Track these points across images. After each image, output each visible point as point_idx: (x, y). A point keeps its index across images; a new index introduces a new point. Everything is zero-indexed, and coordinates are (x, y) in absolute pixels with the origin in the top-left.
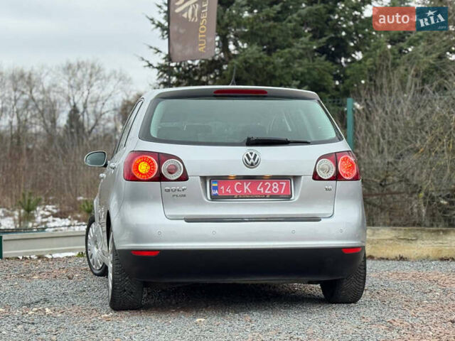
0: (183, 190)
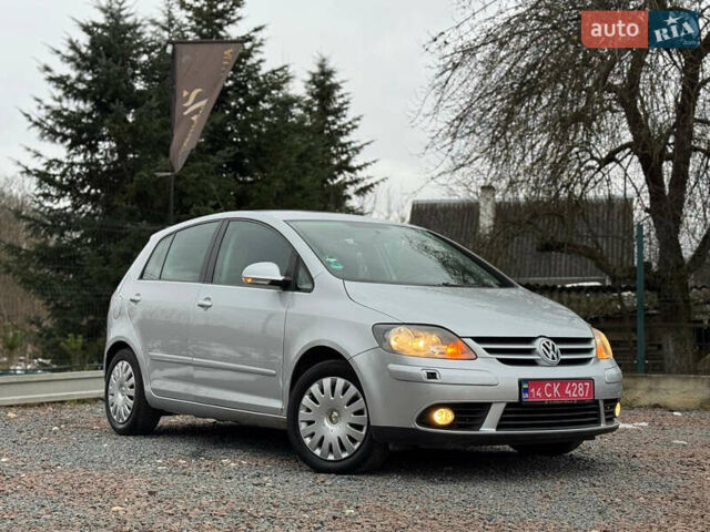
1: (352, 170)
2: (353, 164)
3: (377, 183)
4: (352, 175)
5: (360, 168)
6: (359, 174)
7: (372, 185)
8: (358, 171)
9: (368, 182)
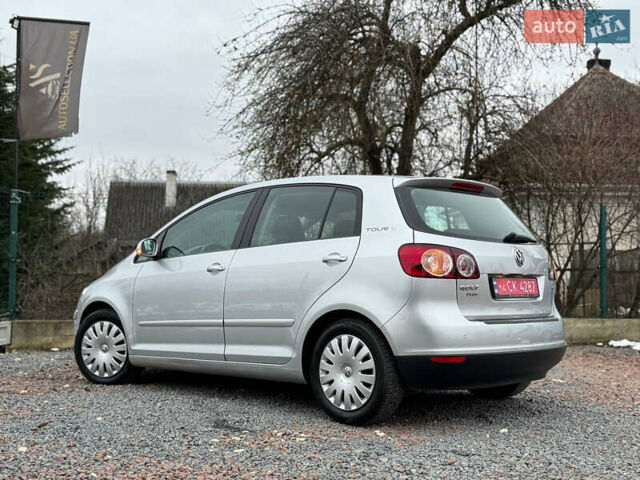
0: (476, 288)
1: (53, 153)
2: (54, 148)
3: (74, 165)
4: (53, 157)
5: (59, 152)
6: (59, 157)
7: (69, 166)
8: (57, 155)
9: (66, 164)
